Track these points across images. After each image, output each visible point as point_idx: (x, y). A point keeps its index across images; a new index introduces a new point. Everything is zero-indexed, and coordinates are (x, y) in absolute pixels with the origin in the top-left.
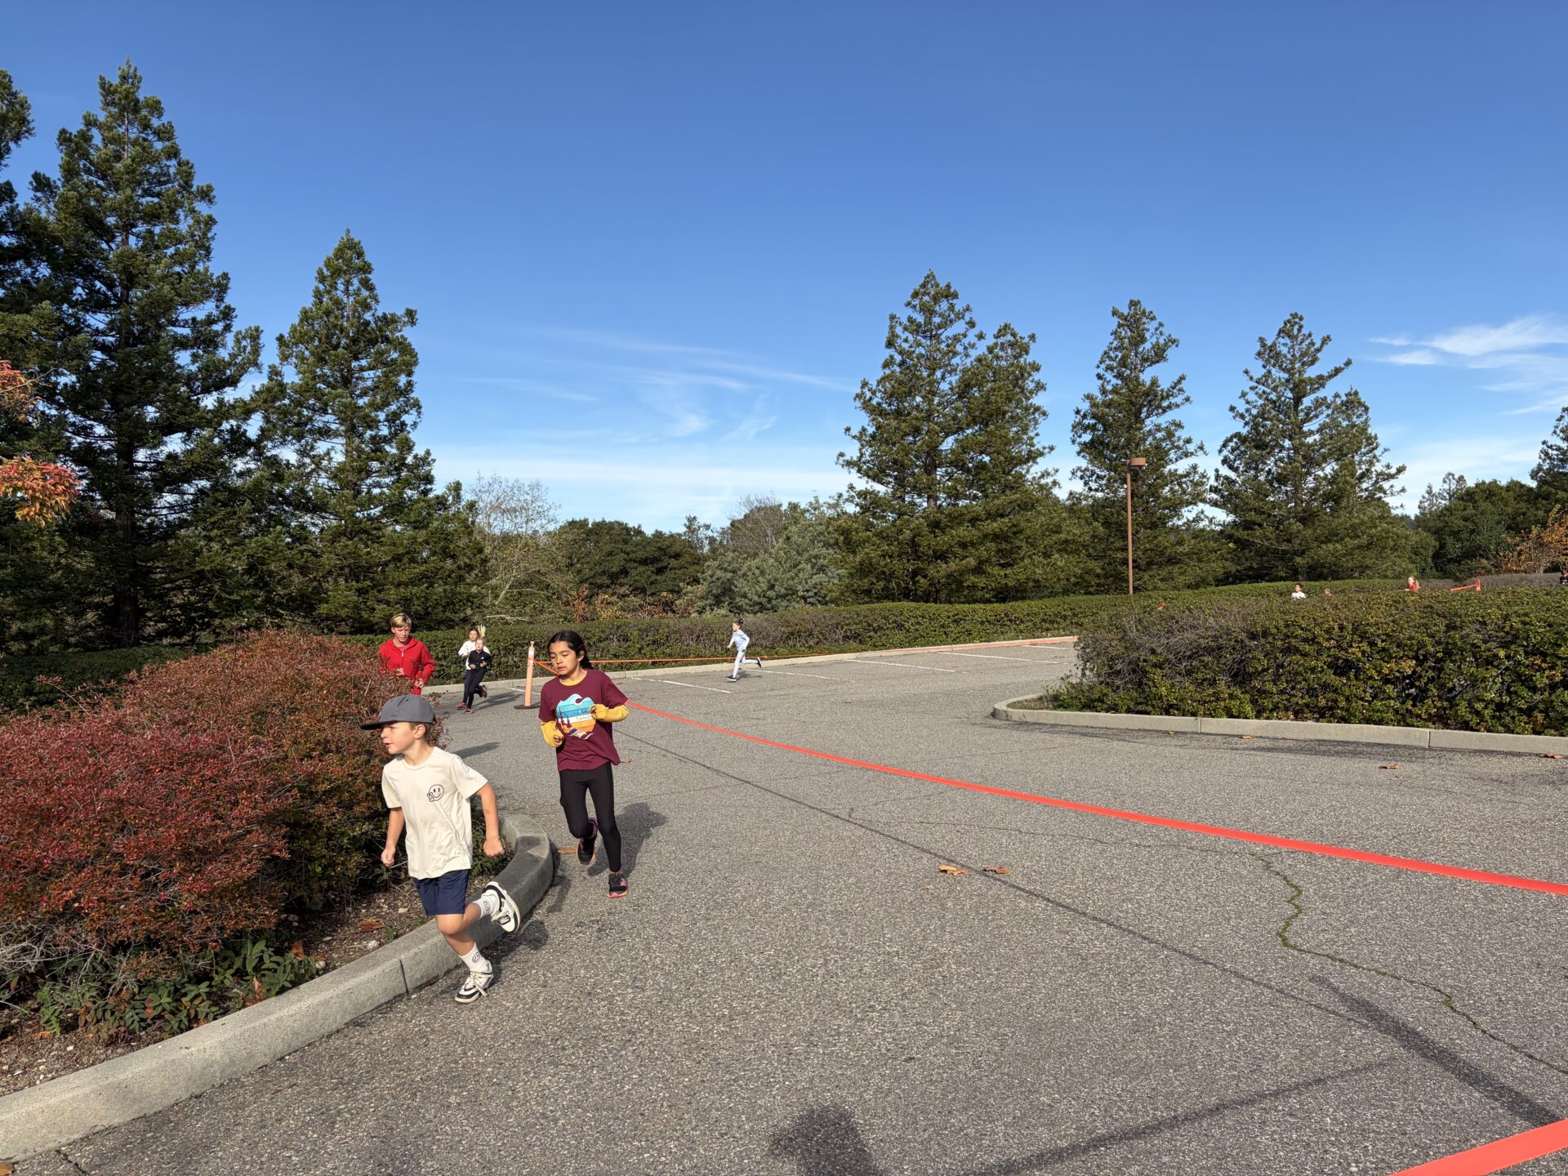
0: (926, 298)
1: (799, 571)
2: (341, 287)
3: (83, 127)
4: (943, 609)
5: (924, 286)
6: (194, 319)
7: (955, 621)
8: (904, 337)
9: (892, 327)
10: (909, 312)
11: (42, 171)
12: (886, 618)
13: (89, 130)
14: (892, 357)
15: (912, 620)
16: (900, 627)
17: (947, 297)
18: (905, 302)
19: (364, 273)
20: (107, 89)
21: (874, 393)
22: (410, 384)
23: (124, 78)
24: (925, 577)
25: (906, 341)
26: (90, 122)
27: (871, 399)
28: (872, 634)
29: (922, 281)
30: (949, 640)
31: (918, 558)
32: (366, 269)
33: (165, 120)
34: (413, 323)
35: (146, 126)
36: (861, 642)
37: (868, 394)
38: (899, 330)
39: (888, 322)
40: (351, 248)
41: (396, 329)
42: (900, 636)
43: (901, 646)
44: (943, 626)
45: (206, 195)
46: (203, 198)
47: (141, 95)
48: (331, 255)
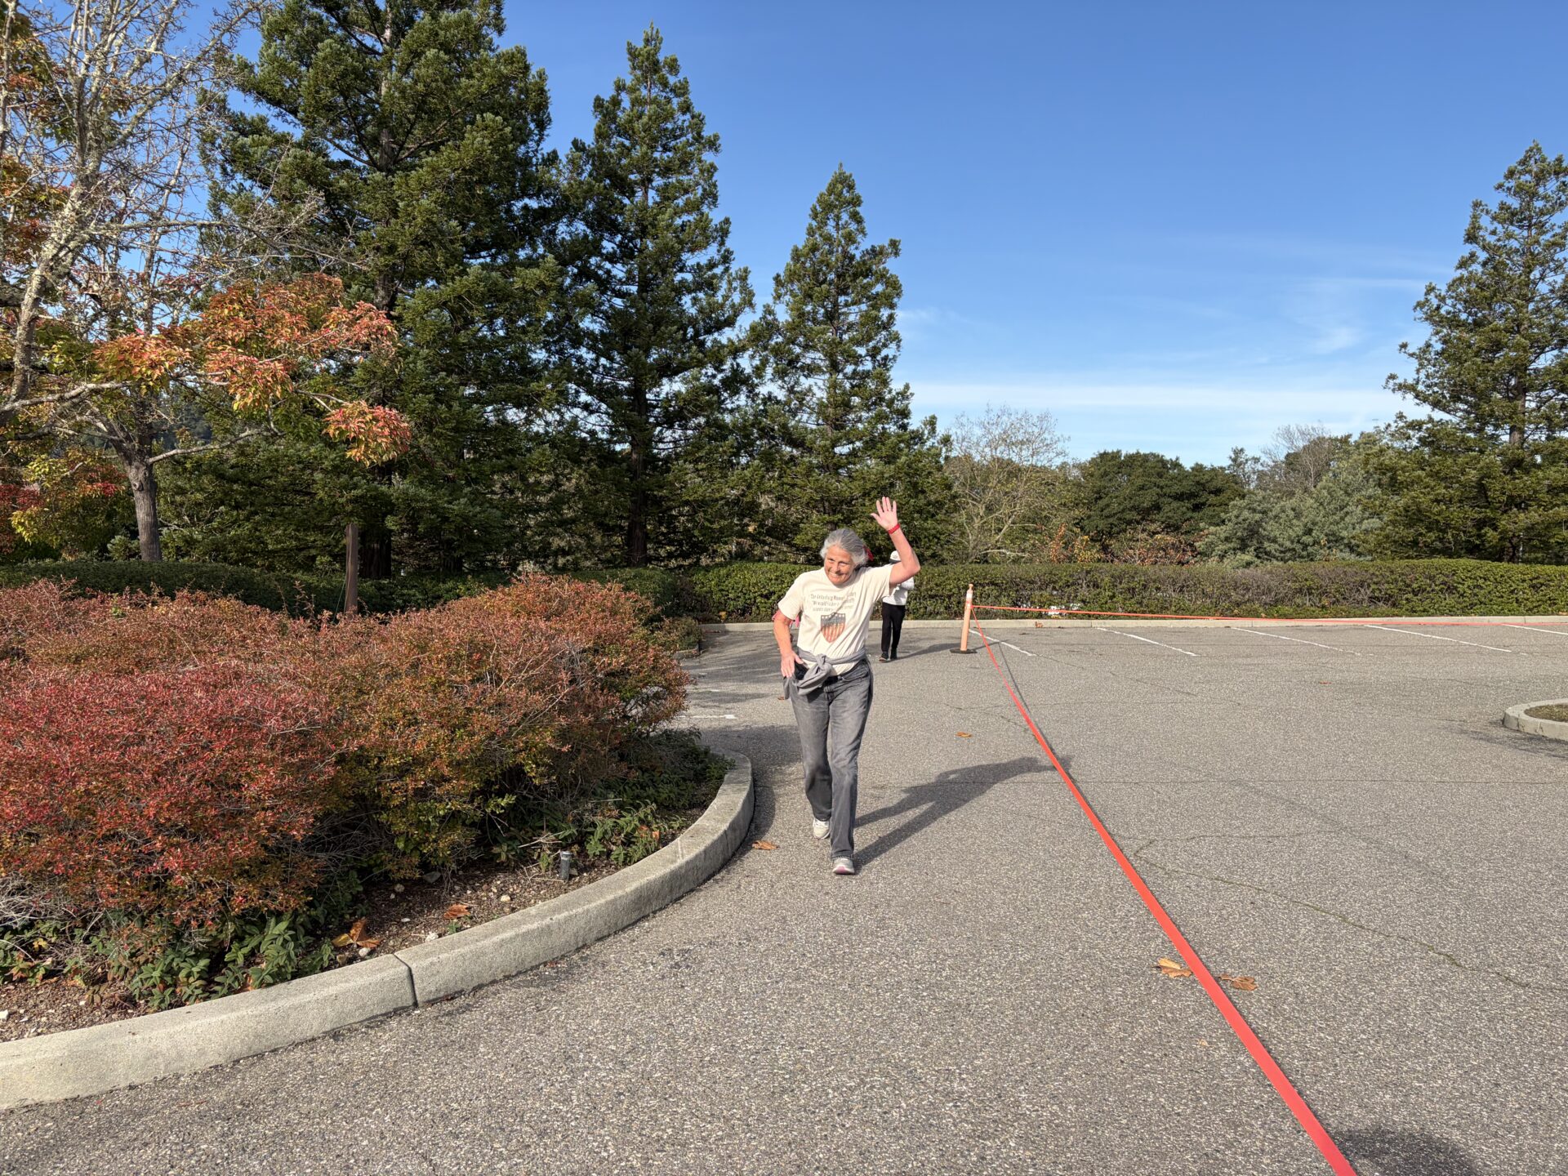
0: (1528, 177)
1: (1347, 513)
2: (831, 223)
3: (614, 93)
4: (1517, 571)
5: (1523, 162)
6: (698, 264)
7: (1533, 587)
8: (1491, 228)
9: (1475, 217)
10: (1502, 196)
11: (579, 138)
12: (1432, 578)
13: (619, 94)
14: (1473, 255)
15: (1469, 582)
16: (1451, 589)
17: (1557, 173)
18: (1495, 184)
19: (855, 205)
20: (633, 54)
21: (1443, 299)
22: (891, 317)
23: (647, 41)
24: (1495, 529)
25: (1494, 233)
26: (620, 87)
27: (1438, 308)
28: (1410, 596)
29: (1522, 157)
30: (1522, 609)
31: (1488, 505)
32: (856, 201)
33: (681, 77)
34: (896, 254)
35: (665, 84)
36: (1394, 605)
37: (1435, 302)
38: (1485, 221)
39: (1470, 211)
40: (841, 183)
41: (880, 261)
42: (1450, 600)
43: (1451, 613)
44: (1512, 592)
45: (713, 144)
46: (710, 148)
47: (661, 57)
48: (824, 190)
